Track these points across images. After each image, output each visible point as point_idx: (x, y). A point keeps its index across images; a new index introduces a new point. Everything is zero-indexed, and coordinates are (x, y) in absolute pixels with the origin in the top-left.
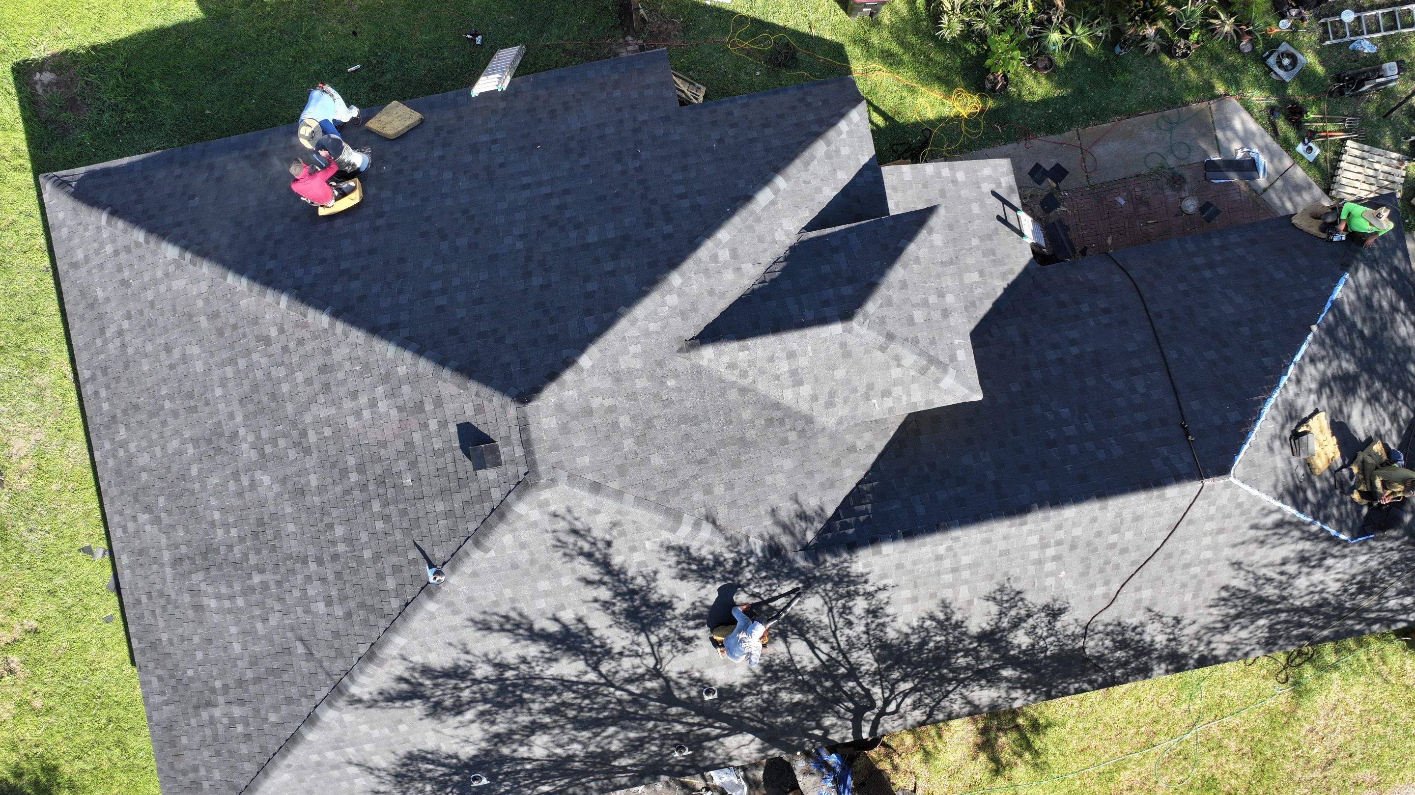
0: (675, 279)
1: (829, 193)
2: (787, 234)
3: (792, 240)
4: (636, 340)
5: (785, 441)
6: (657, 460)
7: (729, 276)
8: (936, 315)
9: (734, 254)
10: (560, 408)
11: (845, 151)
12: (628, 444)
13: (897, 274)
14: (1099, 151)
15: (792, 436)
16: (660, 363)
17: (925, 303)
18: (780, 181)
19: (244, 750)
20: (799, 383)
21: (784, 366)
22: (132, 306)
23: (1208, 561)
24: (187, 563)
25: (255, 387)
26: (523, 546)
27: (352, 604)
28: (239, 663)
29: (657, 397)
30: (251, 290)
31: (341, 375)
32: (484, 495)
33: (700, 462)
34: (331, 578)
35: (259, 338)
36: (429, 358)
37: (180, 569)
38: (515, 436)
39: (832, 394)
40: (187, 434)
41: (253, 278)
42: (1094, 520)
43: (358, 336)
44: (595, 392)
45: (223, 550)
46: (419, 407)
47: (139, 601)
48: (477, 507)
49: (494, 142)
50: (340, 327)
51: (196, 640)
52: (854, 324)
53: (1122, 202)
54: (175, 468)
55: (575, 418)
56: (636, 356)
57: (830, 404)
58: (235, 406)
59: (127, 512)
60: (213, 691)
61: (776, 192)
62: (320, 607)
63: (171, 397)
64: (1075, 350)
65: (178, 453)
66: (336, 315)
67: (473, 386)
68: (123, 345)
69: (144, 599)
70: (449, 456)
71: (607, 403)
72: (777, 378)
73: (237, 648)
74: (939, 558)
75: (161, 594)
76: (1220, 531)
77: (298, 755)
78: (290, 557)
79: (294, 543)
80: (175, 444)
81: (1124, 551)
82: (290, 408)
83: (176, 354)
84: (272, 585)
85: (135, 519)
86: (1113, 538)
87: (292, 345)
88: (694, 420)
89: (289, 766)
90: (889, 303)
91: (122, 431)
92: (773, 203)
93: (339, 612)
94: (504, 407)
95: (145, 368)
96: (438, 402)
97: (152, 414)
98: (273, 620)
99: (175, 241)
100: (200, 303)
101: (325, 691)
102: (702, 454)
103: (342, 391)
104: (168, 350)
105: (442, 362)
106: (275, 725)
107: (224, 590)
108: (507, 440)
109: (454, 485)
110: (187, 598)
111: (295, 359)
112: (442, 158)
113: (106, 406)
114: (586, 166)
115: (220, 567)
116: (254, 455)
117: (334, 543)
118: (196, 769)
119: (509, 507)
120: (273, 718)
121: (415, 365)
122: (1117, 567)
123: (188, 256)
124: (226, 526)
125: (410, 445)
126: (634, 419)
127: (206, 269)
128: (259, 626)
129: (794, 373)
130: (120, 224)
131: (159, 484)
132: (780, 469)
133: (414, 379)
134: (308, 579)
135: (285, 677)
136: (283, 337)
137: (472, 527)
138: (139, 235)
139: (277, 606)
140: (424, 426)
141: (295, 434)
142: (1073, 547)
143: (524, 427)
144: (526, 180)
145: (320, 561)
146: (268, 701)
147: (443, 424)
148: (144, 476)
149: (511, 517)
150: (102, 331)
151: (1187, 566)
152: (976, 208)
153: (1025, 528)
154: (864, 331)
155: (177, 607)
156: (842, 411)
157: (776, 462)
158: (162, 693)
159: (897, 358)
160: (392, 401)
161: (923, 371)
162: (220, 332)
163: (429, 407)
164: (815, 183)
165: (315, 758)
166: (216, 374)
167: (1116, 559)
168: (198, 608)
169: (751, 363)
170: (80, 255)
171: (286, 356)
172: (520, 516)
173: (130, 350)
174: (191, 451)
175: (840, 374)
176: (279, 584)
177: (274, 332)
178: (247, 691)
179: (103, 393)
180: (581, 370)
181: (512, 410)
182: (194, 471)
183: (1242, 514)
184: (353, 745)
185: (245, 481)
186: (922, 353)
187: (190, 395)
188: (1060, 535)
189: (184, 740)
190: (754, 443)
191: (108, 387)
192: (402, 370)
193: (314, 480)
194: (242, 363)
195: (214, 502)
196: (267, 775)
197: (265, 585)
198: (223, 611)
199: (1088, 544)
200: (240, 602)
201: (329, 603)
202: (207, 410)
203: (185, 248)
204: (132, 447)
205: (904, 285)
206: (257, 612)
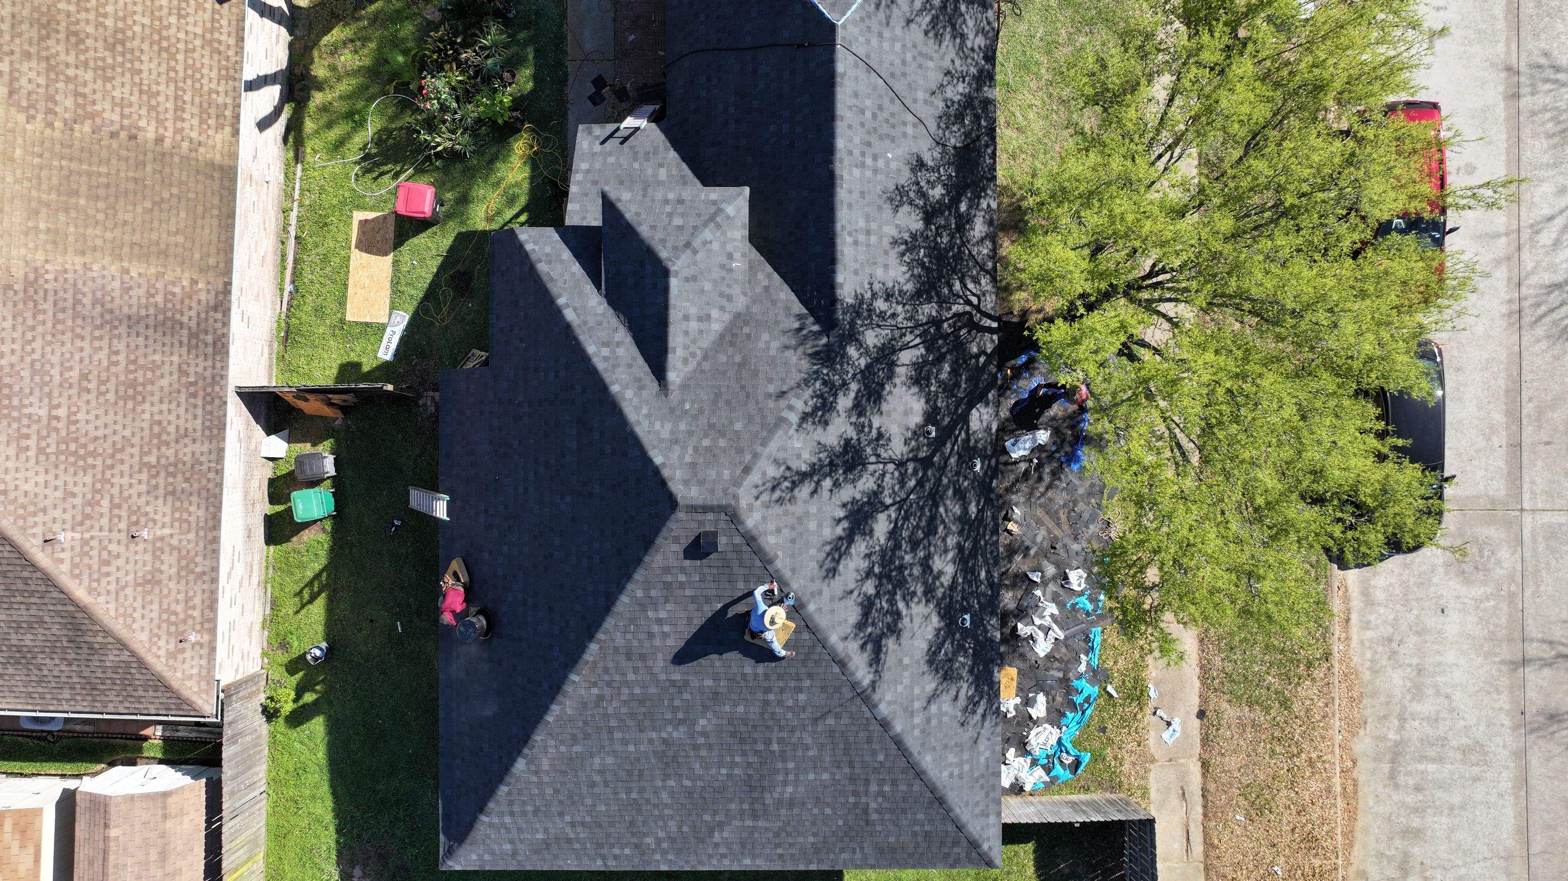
0: (615, 388)
1: (576, 268)
2: (600, 304)
3: (604, 301)
4: (652, 424)
5: (749, 336)
6: (738, 426)
7: (621, 351)
8: (680, 209)
9: (606, 344)
10: (686, 483)
11: (548, 250)
12: (722, 443)
13: (644, 230)
14: (588, 47)
15: (746, 330)
16: (672, 410)
17: (670, 215)
18: (561, 301)
19: (903, 788)
20: (708, 317)
21: (694, 325)
22: (555, 809)
23: (904, 46)
24: (757, 806)
25: (632, 715)
26: (779, 531)
27: (803, 670)
28: (837, 777)
29: (695, 418)
30: (561, 703)
31: (635, 643)
32: (737, 550)
33: (748, 397)
34: (781, 684)
35: (597, 705)
36: (634, 571)
37: (760, 813)
38: (699, 517)
39: (722, 295)
40: (659, 783)
41: (552, 699)
42: (850, 127)
43: (609, 623)
44: (681, 458)
45: (751, 772)
46: (667, 586)
47: (781, 856)
48: (745, 556)
49: (486, 511)
50: (600, 636)
51: (815, 811)
52: (673, 269)
53: (632, 37)
54: (683, 801)
55: (695, 474)
56: (662, 427)
57: (729, 298)
58: (645, 736)
59: (710, 851)
60: (856, 805)
61: (567, 306)
62: (802, 697)
63: (629, 791)
64: (732, 110)
65: (672, 794)
66: (591, 637)
67: (659, 541)
68: (583, 824)
69: (780, 851)
70: (706, 570)
71: (690, 451)
72: (701, 332)
73: (825, 776)
74: (856, 243)
75: (777, 835)
76: (880, 35)
77: (913, 742)
78: (762, 714)
79: (752, 709)
80: (664, 795)
81: (880, 108)
82: (653, 690)
83: (597, 778)
84: (781, 735)
85: (716, 845)
86: (868, 114)
87: (606, 678)
88: (717, 396)
89: (919, 753)
90: (663, 241)
91: (649, 840)
92: (575, 309)
93: (807, 683)
94: (677, 521)
95: (603, 808)
96: (667, 570)
97: (639, 811)
98: (809, 740)
99: (512, 761)
100: (563, 749)
101: (864, 708)
102: (743, 394)
103: (647, 644)
104: (593, 785)
105: (639, 561)
106: (886, 756)
107: (780, 777)
108: (701, 523)
109: (726, 571)
110: (783, 812)
111: (617, 678)
112: (491, 553)
113: (627, 851)
114: (520, 443)
115: (762, 777)
116: (683, 729)
117: (756, 675)
118: (915, 834)
119: (748, 532)
120: (881, 757)
121: (637, 581)
122: (893, 115)
123: (526, 751)
124: (733, 765)
125: (693, 599)
126: (706, 436)
127: (538, 737)
128: (811, 753)
129: (700, 319)
130: (491, 805)
131: (693, 817)
132: (768, 343)
133: (647, 585)
134: (780, 703)
135: (851, 739)
136: (600, 684)
137: (758, 563)
138: (503, 790)
139: (798, 734)
140: (682, 586)
141: (672, 690)
142: (869, 144)
143: (693, 509)
144: (521, 490)
145: (768, 690)
146: (867, 758)
147: (683, 570)
148: (685, 829)
149: (755, 532)
150: (569, 841)
151: (904, 62)
152: (611, 160)
153: (846, 176)
154: (679, 263)
155: (789, 823)
156: (736, 290)
157: (761, 345)
158: (854, 852)
159: (705, 243)
160: (660, 607)
161: (718, 226)
162: (587, 736)
163: (669, 578)
164: (567, 277)
165: (917, 732)
166: (618, 747)
167: (885, 115)
168: (791, 804)
169: (686, 347)
170: (507, 847)
171: (614, 684)
172: (756, 526)
173: (588, 819)
174: (672, 783)
175: (708, 286)
176: (781, 729)
177: (595, 691)
178: (859, 775)
179: (616, 851)
180: (663, 464)
181: (681, 515)
182: (687, 783)
183: (870, 18)
184: (912, 701)
185: (701, 740)
186: (705, 225)
187: (630, 773)
188: (856, 152)
189: (892, 839)
190: (744, 358)
191: (612, 846)
192: (640, 594)
193: (709, 683)
194: (613, 723)
195: (713, 771)
196: (924, 772)
197: (781, 741)
198: (796, 783)
199: (869, 133)
200: (791, 765)
201: (799, 690)
202: (643, 761)
203: (519, 752)
204: (661, 834)
205: (653, 227)
206: (800, 753)
